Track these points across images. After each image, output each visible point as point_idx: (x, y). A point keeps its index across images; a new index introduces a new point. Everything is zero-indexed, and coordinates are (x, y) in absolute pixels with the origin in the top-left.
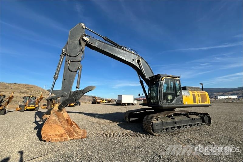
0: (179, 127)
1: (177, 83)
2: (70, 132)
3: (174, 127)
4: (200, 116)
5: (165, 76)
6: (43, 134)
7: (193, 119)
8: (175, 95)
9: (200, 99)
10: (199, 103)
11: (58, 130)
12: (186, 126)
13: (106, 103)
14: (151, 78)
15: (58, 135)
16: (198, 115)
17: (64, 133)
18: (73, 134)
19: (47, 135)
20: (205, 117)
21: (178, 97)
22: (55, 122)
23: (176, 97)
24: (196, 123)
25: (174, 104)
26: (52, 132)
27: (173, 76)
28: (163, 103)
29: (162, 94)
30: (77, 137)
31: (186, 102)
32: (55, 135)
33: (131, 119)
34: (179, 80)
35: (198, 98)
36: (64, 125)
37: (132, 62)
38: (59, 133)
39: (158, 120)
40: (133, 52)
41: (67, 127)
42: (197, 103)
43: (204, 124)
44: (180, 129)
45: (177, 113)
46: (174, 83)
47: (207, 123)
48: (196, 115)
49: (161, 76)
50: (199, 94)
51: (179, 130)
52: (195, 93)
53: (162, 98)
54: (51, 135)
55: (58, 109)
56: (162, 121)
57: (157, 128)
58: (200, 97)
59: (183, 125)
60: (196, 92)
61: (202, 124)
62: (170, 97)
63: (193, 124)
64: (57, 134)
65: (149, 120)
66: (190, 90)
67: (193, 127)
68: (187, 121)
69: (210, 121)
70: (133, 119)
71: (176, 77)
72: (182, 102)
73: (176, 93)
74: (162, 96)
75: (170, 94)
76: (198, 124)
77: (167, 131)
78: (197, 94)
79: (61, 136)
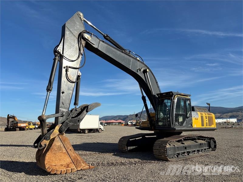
0: (189, 153)
1: (188, 102)
2: (77, 161)
3: (184, 153)
4: (207, 141)
5: (177, 94)
6: (47, 164)
7: (201, 144)
8: (185, 117)
9: (208, 122)
10: (206, 127)
11: (64, 159)
12: (194, 151)
13: (34, 129)
14: (159, 95)
15: (64, 165)
16: (205, 140)
17: (71, 163)
18: (80, 163)
19: (51, 165)
20: (212, 142)
21: (188, 119)
22: (59, 148)
23: (186, 119)
24: (203, 148)
25: (184, 127)
26: (57, 161)
27: (184, 95)
28: (175, 125)
29: (174, 115)
30: (85, 167)
31: (195, 125)
32: (61, 165)
33: (129, 148)
34: (189, 100)
35: (206, 121)
36: (70, 152)
37: (137, 72)
38: (64, 163)
39: (170, 145)
40: (138, 59)
41: (73, 155)
42: (205, 126)
43: (210, 150)
44: (189, 154)
45: (186, 137)
46: (185, 103)
47: (212, 149)
48: (202, 140)
49: (173, 94)
50: (207, 115)
51: (188, 156)
52: (203, 115)
53: (174, 119)
54: (55, 166)
55: (59, 133)
56: (174, 145)
57: (170, 153)
58: (207, 120)
59: (192, 150)
60: (205, 114)
61: (208, 150)
62: (181, 119)
63: (200, 149)
64: (62, 164)
65: (162, 144)
66: (198, 110)
67: (200, 153)
68: (195, 146)
69: (215, 146)
70: (132, 148)
71: (187, 96)
72: (191, 125)
73: (187, 114)
74: (174, 117)
75: (181, 115)
76: (205, 149)
77: (178, 157)
78: (205, 115)
79: (67, 166)
